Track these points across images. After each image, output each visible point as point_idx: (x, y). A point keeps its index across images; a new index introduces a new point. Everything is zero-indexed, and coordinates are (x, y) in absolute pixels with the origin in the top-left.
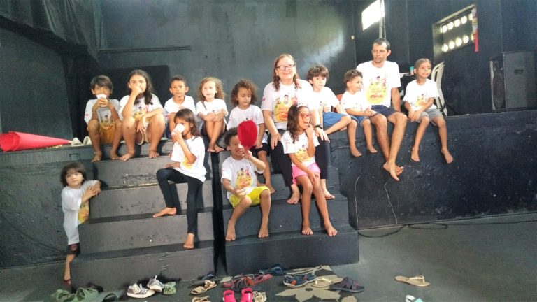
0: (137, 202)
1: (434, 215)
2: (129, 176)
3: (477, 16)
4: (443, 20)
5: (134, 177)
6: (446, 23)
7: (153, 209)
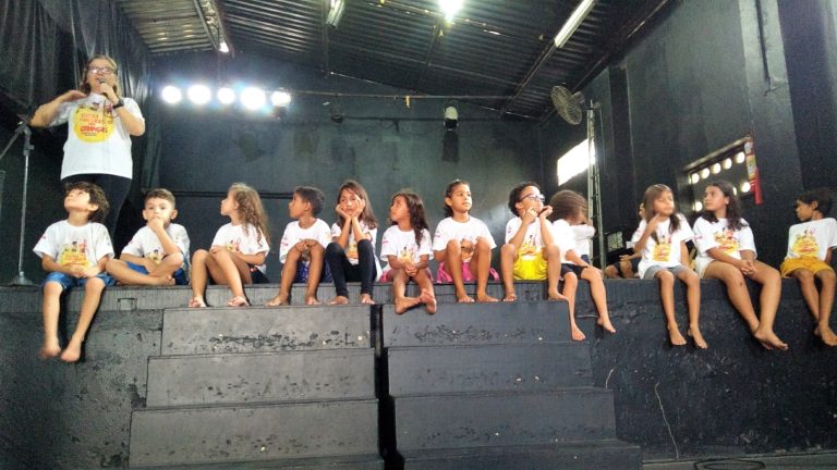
0: (238, 380)
1: (739, 445)
2: (225, 338)
3: (755, 151)
4: (693, 165)
5: (232, 339)
6: (698, 169)
7: (267, 395)
